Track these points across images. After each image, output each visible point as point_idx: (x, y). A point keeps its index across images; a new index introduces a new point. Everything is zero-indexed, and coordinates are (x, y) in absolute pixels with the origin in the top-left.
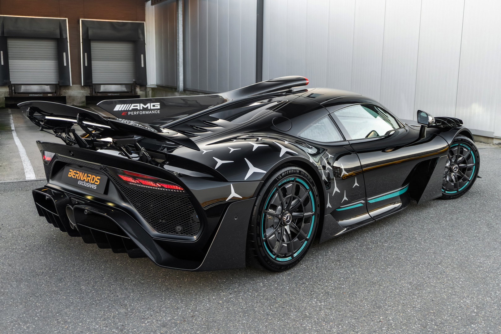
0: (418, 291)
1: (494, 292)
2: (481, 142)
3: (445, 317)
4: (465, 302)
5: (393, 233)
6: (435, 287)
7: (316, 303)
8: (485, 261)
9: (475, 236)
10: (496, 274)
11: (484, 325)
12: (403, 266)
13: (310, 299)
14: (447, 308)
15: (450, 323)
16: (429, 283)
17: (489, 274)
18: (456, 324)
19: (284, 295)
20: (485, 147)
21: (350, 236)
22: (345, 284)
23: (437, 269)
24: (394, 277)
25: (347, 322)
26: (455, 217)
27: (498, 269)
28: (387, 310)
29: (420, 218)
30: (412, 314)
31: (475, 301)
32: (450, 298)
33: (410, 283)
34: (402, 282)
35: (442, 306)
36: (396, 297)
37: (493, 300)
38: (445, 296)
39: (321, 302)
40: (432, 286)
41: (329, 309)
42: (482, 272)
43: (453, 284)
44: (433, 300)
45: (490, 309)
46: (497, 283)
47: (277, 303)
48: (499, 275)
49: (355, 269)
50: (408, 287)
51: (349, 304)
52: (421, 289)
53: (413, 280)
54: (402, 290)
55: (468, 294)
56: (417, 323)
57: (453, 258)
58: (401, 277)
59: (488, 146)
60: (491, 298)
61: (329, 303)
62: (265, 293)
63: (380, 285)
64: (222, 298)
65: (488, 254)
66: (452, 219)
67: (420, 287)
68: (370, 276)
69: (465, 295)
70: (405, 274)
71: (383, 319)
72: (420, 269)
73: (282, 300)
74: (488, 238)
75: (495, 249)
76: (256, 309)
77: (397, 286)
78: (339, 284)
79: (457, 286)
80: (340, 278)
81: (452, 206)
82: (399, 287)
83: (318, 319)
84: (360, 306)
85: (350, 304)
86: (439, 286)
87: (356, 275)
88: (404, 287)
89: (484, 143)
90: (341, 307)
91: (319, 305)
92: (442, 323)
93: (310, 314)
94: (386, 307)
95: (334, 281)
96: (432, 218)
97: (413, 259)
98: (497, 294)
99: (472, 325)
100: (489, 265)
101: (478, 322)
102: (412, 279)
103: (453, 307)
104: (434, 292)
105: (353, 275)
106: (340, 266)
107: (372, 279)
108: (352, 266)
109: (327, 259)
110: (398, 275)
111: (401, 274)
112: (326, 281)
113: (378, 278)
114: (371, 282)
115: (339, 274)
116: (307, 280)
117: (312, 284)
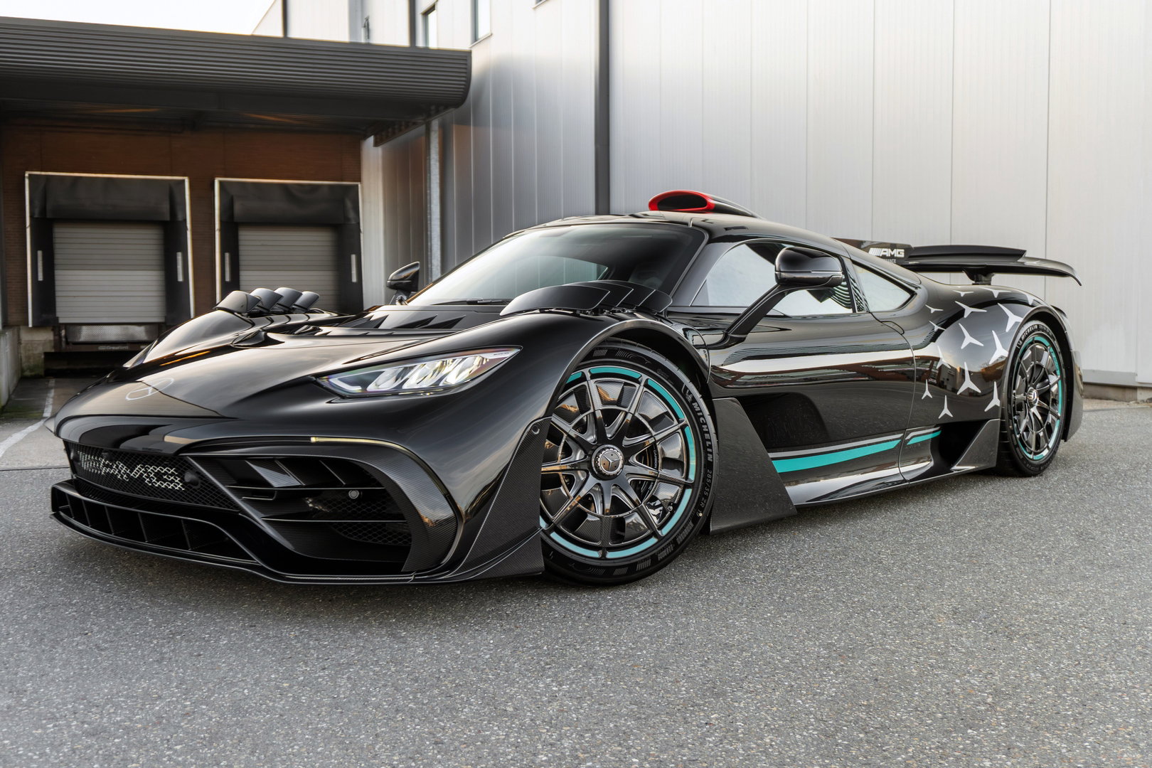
0: (843, 660)
1: (1057, 661)
2: (1107, 399)
3: (898, 715)
4: (968, 681)
5: (826, 551)
6: (893, 653)
7: (548, 686)
8: (1051, 601)
9: (1038, 556)
10: (1072, 626)
11: (1004, 731)
12: (822, 612)
13: (536, 679)
14: (909, 695)
15: (905, 727)
17: (1053, 627)
18: (924, 730)
19: (469, 671)
20: (1116, 407)
21: (708, 559)
22: (648, 648)
23: (915, 618)
25: (612, 725)
26: (999, 521)
27: (1081, 615)
28: (738, 700)
29: (907, 524)
30: (806, 708)
31: (997, 680)
32: (927, 675)
35: (898, 691)
36: (777, 673)
37: (1047, 678)
38: (913, 670)
39: (561, 685)
41: (578, 698)
42: (1036, 623)
43: (947, 647)
44: (876, 680)
45: (1031, 697)
46: (1070, 644)
47: (438, 688)
48: (1080, 627)
49: (691, 619)
50: (819, 652)
51: (637, 688)
52: (853, 658)
53: (839, 640)
54: (800, 660)
55: (980, 666)
56: (811, 727)
57: (965, 596)
58: (808, 633)
59: (1123, 405)
60: (1043, 673)
61: (584, 686)
62: (419, 667)
63: (742, 650)
64: (294, 678)
65: (1063, 589)
66: (989, 525)
68: (724, 633)
69: (972, 668)
70: (821, 628)
71: (717, 719)
72: (866, 617)
73: (455, 681)
74: (1073, 559)
75: (1084, 578)
76: (374, 699)
78: (632, 649)
79: (957, 650)
81: (998, 503)
83: (532, 720)
84: (668, 692)
85: (639, 687)
86: (907, 651)
87: (688, 631)
89: (1115, 400)
90: (611, 695)
91: (552, 690)
92: (883, 727)
93: (516, 709)
94: (739, 694)
95: (620, 643)
96: (939, 524)
97: (856, 599)
98: (1062, 666)
99: (969, 731)
100: (1058, 609)
101: (989, 725)
102: (836, 638)
103: (928, 693)
104: (888, 664)
105: (679, 631)
106: (652, 614)
107: (728, 639)
108: (686, 614)
109: (626, 602)
110: (800, 631)
111: (813, 628)
112: (600, 642)
113: (743, 637)
114: (720, 645)
115: (642, 628)
116: (547, 642)
117: (557, 649)
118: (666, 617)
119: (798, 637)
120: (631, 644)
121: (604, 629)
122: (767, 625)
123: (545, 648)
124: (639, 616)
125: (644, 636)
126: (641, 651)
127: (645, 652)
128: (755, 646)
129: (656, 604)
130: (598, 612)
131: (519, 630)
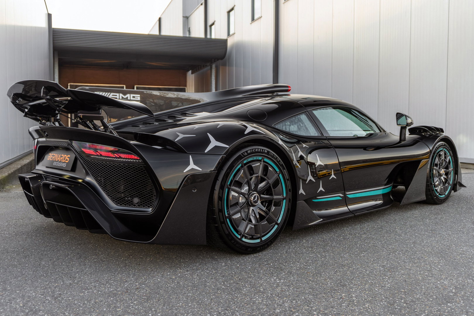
0: (390, 272)
3: (418, 296)
4: (443, 283)
7: (275, 280)
11: (463, 305)
13: (270, 277)
14: (420, 288)
15: (422, 301)
16: (404, 266)
18: (430, 303)
22: (312, 265)
23: (415, 255)
24: (367, 261)
25: (303, 298)
30: (379, 292)
32: (426, 280)
33: (383, 266)
34: (374, 265)
35: (416, 286)
38: (419, 277)
40: (407, 268)
41: (288, 286)
43: (431, 268)
44: (405, 281)
47: (232, 280)
50: (380, 269)
51: (311, 282)
52: (394, 271)
53: (387, 264)
55: (446, 276)
56: (383, 301)
58: (374, 261)
61: (289, 281)
63: (350, 267)
64: (176, 274)
67: (394, 269)
68: (340, 260)
69: (444, 277)
70: (378, 259)
71: (345, 296)
72: (396, 255)
73: (239, 277)
76: (208, 284)
77: (368, 268)
78: (306, 266)
79: (435, 269)
80: (308, 260)
82: (370, 269)
83: (271, 295)
87: (326, 259)
88: (375, 269)
90: (301, 285)
91: (277, 282)
95: (300, 263)
99: (449, 304)
101: (456, 301)
102: (385, 263)
103: (428, 287)
104: (409, 274)
105: (323, 259)
106: (311, 251)
107: (342, 262)
108: (324, 252)
109: (300, 246)
110: (371, 260)
111: (375, 258)
112: (293, 263)
113: (349, 261)
114: (340, 265)
115: (308, 257)
116: (272, 262)
117: (276, 265)
118: (316, 253)
119: (370, 262)
120: (305, 264)
121: (293, 257)
122: (357, 257)
123: (272, 264)
124: (306, 252)
125: (309, 260)
126: (309, 266)
127: (311, 267)
128: (354, 265)
129: (312, 247)
130: (290, 250)
131: (260, 257)
